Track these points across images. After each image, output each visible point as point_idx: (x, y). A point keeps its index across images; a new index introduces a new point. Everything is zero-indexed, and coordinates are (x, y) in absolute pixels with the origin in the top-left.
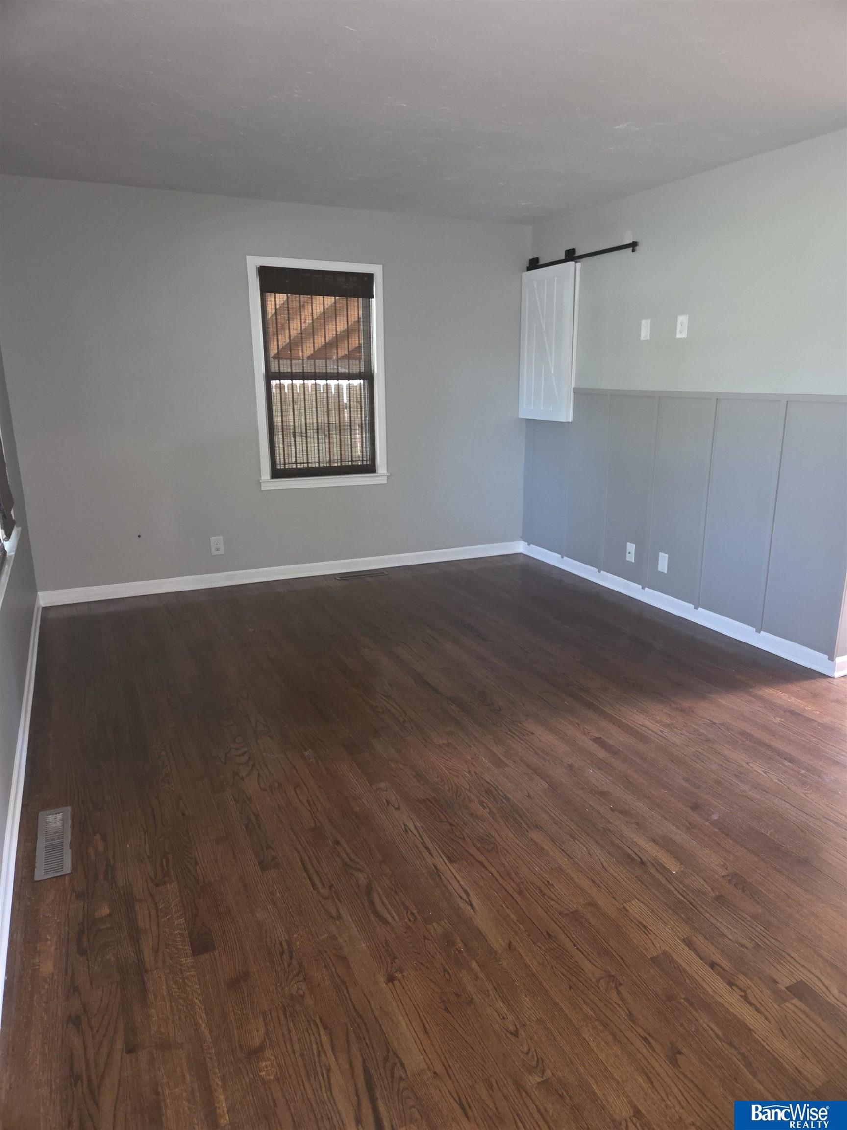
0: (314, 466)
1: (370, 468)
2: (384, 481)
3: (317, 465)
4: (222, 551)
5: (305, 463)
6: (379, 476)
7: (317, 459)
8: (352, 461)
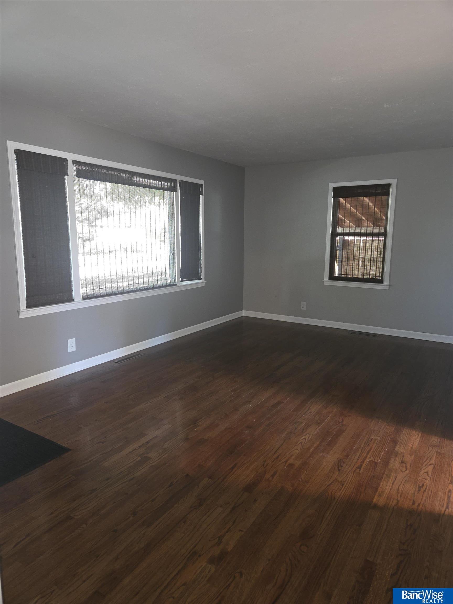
0: (349, 276)
1: (380, 281)
2: (387, 288)
3: (351, 276)
4: (305, 309)
5: (345, 275)
6: (385, 285)
7: (351, 274)
8: (370, 276)
